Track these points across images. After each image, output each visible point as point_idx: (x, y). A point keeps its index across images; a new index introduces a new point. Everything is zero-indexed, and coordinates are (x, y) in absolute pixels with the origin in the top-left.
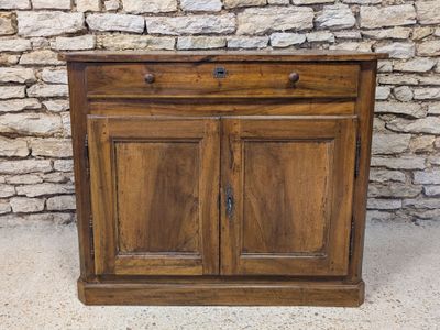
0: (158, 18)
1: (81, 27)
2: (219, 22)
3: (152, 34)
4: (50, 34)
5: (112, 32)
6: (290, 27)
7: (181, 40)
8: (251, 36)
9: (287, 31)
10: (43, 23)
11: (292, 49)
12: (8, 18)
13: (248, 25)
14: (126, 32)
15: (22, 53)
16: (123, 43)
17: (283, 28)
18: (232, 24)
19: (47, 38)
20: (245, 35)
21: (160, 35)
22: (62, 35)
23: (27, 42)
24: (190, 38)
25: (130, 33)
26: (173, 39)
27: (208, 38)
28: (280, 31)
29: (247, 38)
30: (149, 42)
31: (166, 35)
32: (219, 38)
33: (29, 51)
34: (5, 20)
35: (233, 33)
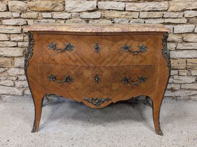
0: (131, 4)
1: (95, 8)
2: (160, 6)
3: (128, 11)
4: (80, 11)
5: (109, 10)
6: (194, 8)
7: (142, 14)
8: (175, 12)
9: (193, 10)
10: (77, 6)
11: (195, 18)
12: (61, 3)
13: (174, 7)
14: (115, 10)
15: (66, 19)
16: (114, 15)
17: (191, 8)
18: (166, 6)
19: (79, 12)
20: (173, 11)
21: (132, 11)
22: (85, 11)
23: (70, 15)
24: (146, 13)
25: (117, 10)
26: (138, 13)
27: (155, 13)
28: (189, 10)
29: (173, 13)
30: (126, 15)
31: (134, 11)
32: (160, 13)
33: (70, 18)
34: (60, 4)
35: (166, 11)
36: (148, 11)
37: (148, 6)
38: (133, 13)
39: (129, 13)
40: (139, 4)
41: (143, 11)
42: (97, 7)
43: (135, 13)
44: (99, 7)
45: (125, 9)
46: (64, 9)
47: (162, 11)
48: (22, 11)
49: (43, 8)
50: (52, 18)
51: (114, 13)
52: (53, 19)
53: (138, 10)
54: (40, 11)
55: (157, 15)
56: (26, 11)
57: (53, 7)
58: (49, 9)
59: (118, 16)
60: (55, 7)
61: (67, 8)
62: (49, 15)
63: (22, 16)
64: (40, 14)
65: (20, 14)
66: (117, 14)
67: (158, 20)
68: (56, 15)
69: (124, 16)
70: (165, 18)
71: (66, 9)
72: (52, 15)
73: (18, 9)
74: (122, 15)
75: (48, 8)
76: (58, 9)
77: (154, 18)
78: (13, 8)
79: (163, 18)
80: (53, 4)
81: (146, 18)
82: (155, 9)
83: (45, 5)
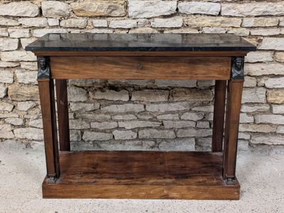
36: (256, 17)
37: (256, 10)
38: (232, 19)
39: (227, 19)
40: (242, 6)
41: (249, 16)
42: (177, 9)
43: (235, 18)
44: (180, 10)
45: (220, 13)
46: (127, 13)
47: (277, 16)
48: (63, 17)
49: (95, 12)
50: (108, 28)
51: (203, 20)
52: (110, 28)
53: (241, 15)
54: (90, 17)
55: (270, 22)
56: (69, 16)
57: (109, 11)
58: (103, 14)
59: (209, 24)
60: (113, 10)
61: (131, 11)
62: (103, 23)
63: (62, 24)
64: (90, 21)
65: (60, 21)
66: (208, 21)
67: (270, 30)
68: (115, 23)
69: (218, 24)
70: (281, 27)
71: (130, 14)
72: (109, 23)
73: (56, 14)
74: (216, 22)
75: (103, 12)
76: (117, 13)
77: (265, 27)
78: (49, 12)
79: (278, 26)
80: (110, 6)
81: (252, 28)
82: (267, 14)
83: (98, 8)
